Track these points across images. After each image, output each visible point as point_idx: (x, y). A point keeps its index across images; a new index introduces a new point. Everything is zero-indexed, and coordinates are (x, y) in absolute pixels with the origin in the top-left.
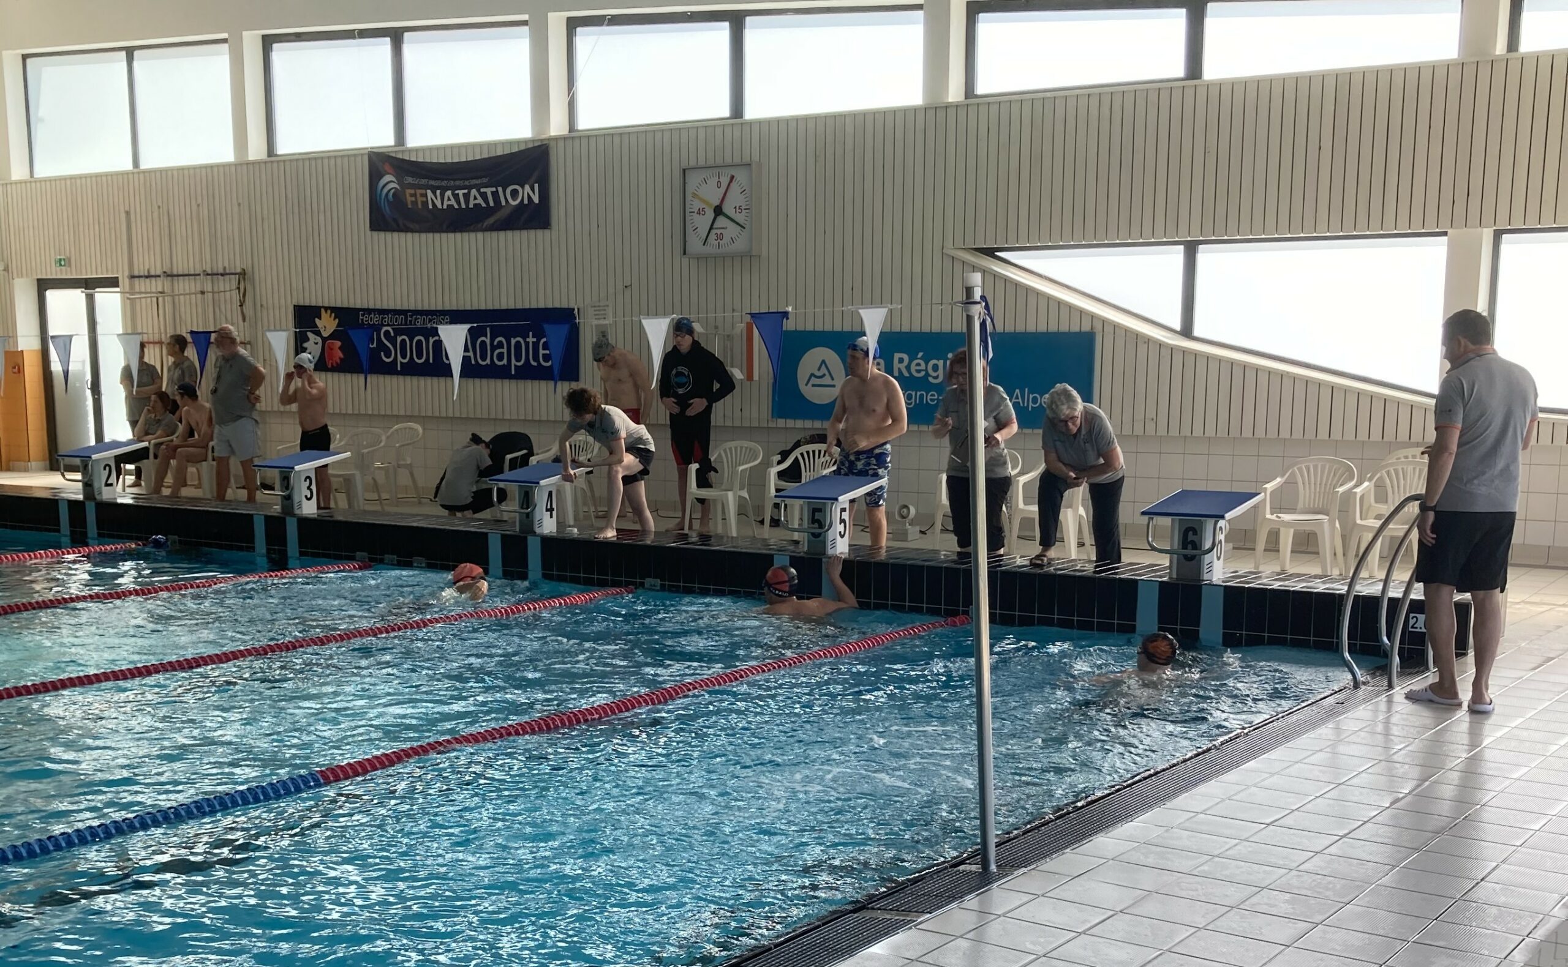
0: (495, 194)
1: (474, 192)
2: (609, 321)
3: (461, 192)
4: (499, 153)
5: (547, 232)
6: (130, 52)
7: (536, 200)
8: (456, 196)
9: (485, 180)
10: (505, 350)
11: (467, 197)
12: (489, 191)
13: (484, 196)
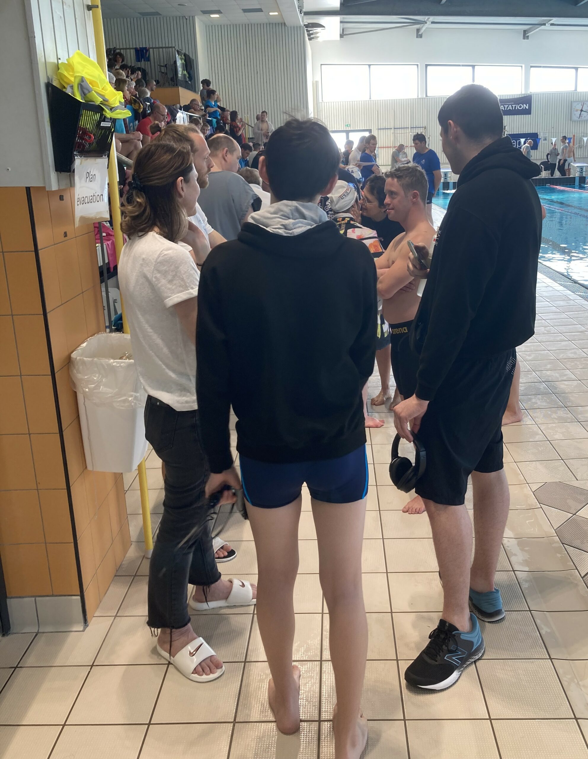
0: (515, 107)
1: (510, 106)
2: (547, 135)
3: (506, 106)
4: (516, 97)
5: (529, 115)
6: (369, 65)
7: (527, 108)
8: (505, 107)
9: (513, 103)
10: (515, 143)
11: (507, 107)
12: (514, 106)
13: (512, 107)
